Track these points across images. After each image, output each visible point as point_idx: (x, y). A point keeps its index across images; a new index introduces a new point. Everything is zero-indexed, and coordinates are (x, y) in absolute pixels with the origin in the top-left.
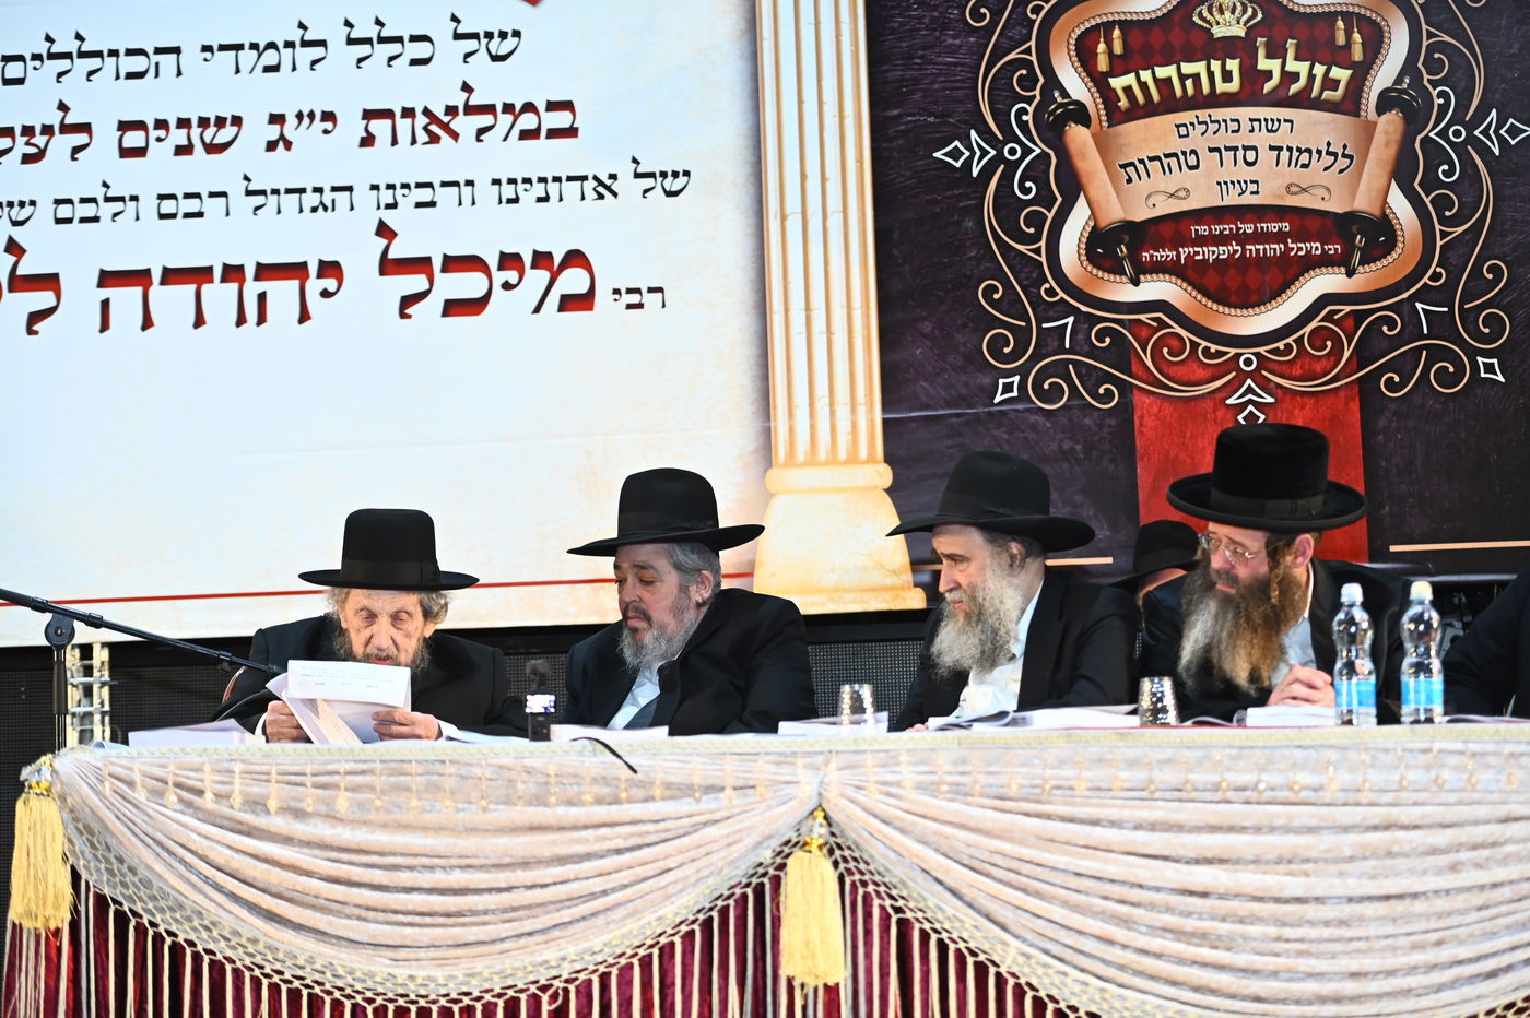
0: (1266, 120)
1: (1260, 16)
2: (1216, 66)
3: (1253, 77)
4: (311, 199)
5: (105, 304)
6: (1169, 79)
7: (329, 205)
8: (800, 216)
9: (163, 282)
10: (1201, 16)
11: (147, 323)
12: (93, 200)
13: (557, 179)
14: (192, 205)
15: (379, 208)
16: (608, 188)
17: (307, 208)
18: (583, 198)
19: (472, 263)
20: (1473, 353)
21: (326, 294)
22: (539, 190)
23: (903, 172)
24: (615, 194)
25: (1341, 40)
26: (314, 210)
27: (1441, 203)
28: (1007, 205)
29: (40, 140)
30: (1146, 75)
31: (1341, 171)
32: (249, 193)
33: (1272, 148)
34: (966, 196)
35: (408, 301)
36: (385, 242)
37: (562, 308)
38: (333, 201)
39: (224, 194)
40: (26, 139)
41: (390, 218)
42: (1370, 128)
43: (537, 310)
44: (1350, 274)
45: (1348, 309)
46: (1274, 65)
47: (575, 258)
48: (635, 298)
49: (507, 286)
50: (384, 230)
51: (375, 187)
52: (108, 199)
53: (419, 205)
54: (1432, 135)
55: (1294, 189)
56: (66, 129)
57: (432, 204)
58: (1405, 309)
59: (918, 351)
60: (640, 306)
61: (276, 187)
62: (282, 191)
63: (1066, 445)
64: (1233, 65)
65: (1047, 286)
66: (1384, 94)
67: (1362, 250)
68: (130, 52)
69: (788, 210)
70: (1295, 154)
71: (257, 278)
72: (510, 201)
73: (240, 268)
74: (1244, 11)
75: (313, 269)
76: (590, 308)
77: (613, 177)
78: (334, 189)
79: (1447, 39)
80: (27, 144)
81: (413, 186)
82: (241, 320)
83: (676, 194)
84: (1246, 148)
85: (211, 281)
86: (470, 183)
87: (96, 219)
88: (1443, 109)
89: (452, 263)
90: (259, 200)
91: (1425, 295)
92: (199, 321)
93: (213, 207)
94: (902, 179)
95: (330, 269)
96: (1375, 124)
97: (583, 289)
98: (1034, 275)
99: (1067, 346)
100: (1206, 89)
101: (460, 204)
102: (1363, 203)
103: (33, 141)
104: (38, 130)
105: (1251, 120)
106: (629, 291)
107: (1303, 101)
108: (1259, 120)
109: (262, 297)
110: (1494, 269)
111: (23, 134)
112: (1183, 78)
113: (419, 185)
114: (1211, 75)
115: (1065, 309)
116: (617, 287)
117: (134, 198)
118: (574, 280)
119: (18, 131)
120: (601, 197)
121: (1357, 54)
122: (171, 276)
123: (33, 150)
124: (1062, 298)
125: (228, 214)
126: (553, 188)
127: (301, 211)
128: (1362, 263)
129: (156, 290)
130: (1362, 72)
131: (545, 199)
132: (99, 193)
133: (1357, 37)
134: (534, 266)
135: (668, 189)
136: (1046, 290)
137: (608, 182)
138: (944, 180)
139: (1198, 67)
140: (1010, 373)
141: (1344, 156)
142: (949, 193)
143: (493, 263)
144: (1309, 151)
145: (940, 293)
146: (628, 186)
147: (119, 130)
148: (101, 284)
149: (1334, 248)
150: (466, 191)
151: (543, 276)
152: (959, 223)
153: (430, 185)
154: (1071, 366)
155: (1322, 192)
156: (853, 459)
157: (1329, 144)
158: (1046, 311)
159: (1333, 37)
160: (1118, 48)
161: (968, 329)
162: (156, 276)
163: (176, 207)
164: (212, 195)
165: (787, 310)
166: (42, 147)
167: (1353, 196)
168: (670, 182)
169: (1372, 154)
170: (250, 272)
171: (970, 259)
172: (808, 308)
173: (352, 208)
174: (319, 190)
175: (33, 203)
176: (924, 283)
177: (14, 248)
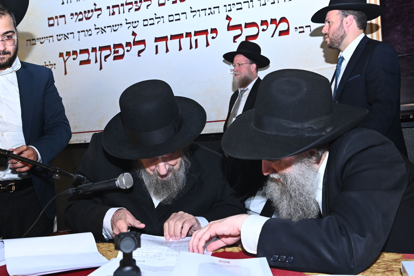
4: (208, 11)
5: (157, 47)
7: (213, 12)
9: (171, 39)
11: (167, 51)
12: (153, 19)
14: (177, 17)
15: (226, 11)
17: (207, 14)
18: (285, 1)
19: (253, 24)
21: (213, 38)
22: (272, 1)
26: (209, 14)
29: (139, 4)
32: (192, 12)
35: (236, 38)
36: (228, 21)
37: (280, 35)
39: (185, 13)
40: (136, 4)
41: (230, 14)
43: (272, 36)
47: (283, 20)
48: (302, 30)
49: (263, 30)
50: (228, 18)
51: (225, 6)
52: (156, 18)
53: (237, 9)
57: (241, 8)
59: (396, 36)
60: (303, 32)
61: (199, 9)
62: (200, 10)
71: (195, 35)
72: (263, 5)
73: (190, 33)
75: (209, 31)
76: (288, 34)
78: (214, 8)
80: (136, 6)
81: (236, 4)
82: (191, 47)
85: (183, 37)
86: (252, 1)
87: (153, 24)
89: (248, 25)
90: (194, 13)
92: (180, 49)
93: (182, 17)
95: (214, 31)
97: (286, 29)
101: (249, 7)
104: (138, 2)
106: (300, 28)
109: (196, 41)
113: (237, 4)
116: (296, 27)
117: (163, 17)
118: (283, 26)
119: (134, 3)
122: (173, 37)
123: (137, 7)
125: (186, 18)
127: (206, 15)
129: (169, 42)
131: (273, 3)
132: (154, 17)
134: (271, 23)
143: (259, 24)
145: (403, 16)
148: (155, 41)
150: (251, 3)
151: (274, 26)
153: (240, 3)
162: (169, 38)
163: (174, 18)
164: (182, 14)
166: (140, 6)
170: (193, 34)
173: (219, 13)
174: (210, 9)
175: (138, 21)
176: (398, 13)
177: (134, 34)
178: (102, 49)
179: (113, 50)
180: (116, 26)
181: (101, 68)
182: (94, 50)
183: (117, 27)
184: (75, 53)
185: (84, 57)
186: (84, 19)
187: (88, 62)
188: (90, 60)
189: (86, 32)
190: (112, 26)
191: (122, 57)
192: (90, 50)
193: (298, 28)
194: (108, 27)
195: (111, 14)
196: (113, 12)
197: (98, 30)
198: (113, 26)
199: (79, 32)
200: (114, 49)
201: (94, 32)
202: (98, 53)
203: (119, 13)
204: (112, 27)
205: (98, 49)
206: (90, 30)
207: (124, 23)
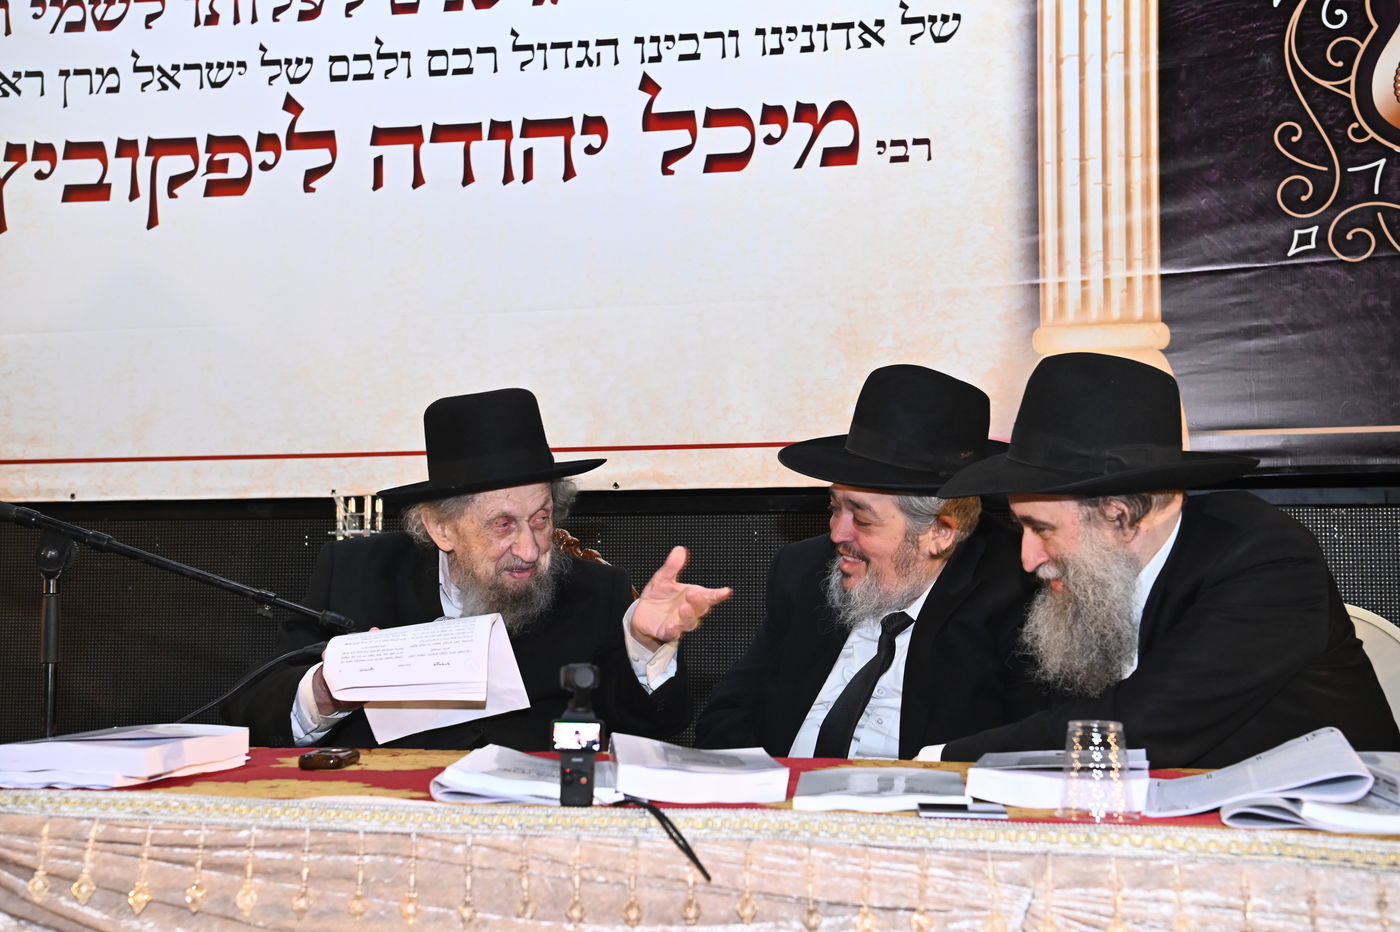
5: (378, 162)
7: (594, 58)
8: (1077, 59)
9: (433, 140)
11: (418, 181)
12: (367, 57)
13: (823, 27)
14: (462, 62)
15: (643, 61)
16: (875, 36)
17: (572, 63)
18: (848, 47)
19: (735, 117)
21: (590, 150)
22: (803, 39)
23: (1194, 6)
24: (881, 42)
26: (580, 64)
28: (1312, 36)
32: (516, 48)
34: (1265, 30)
35: (671, 157)
36: (648, 97)
37: (824, 163)
38: (598, 54)
39: (492, 50)
41: (653, 71)
43: (799, 164)
47: (839, 110)
48: (899, 151)
49: (770, 140)
50: (648, 85)
51: (639, 40)
52: (380, 56)
53: (683, 58)
57: (696, 56)
59: (1203, 201)
60: (905, 158)
61: (542, 42)
62: (549, 46)
63: (1370, 303)
65: (1355, 125)
69: (1065, 53)
71: (523, 135)
72: (774, 52)
75: (578, 125)
76: (854, 162)
77: (880, 23)
78: (600, 43)
81: (677, 38)
82: (508, 177)
83: (944, 39)
85: (480, 139)
86: (734, 34)
87: (369, 76)
89: (715, 118)
90: (527, 55)
92: (468, 178)
93: (482, 62)
94: (1193, 13)
95: (595, 125)
97: (847, 142)
98: (1341, 114)
99: (1376, 192)
101: (724, 56)
106: (894, 143)
109: (528, 154)
113: (683, 37)
115: (1375, 151)
116: (881, 140)
117: (406, 55)
118: (837, 134)
120: (867, 44)
122: (442, 133)
123: (309, 7)
124: (1372, 138)
125: (496, 70)
126: (818, 36)
127: (567, 66)
129: (427, 147)
131: (809, 49)
134: (797, 119)
135: (937, 35)
136: (1354, 130)
137: (875, 29)
138: (1240, 13)
140: (1308, 224)
142: (1244, 27)
143: (756, 116)
145: (1230, 138)
146: (895, 32)
148: (374, 142)
150: (730, 42)
151: (806, 129)
152: (1255, 59)
153: (694, 37)
154: (1379, 215)
156: (1127, 320)
158: (1352, 153)
161: (1261, 176)
162: (427, 133)
163: (446, 63)
164: (480, 50)
165: (1059, 160)
166: (318, 4)
168: (939, 28)
170: (517, 129)
171: (1267, 99)
172: (1082, 158)
173: (617, 62)
174: (584, 44)
175: (309, 60)
176: (1212, 127)
177: (291, 105)
178: (158, 147)
179: (204, 158)
180: (220, 66)
181: (153, 222)
182: (126, 148)
183: (226, 71)
184: (44, 151)
185: (86, 171)
186: (90, 24)
187: (99, 191)
188: (109, 185)
189: (97, 79)
190: (204, 66)
191: (239, 186)
192: (111, 149)
193: (888, 144)
194: (188, 67)
195: (202, 19)
196: (209, 13)
197: (146, 76)
198: (210, 66)
199: (65, 73)
200: (209, 155)
201: (130, 81)
202: (144, 163)
203: (237, 20)
204: (205, 71)
205: (142, 147)
206: (113, 71)
207: (253, 59)
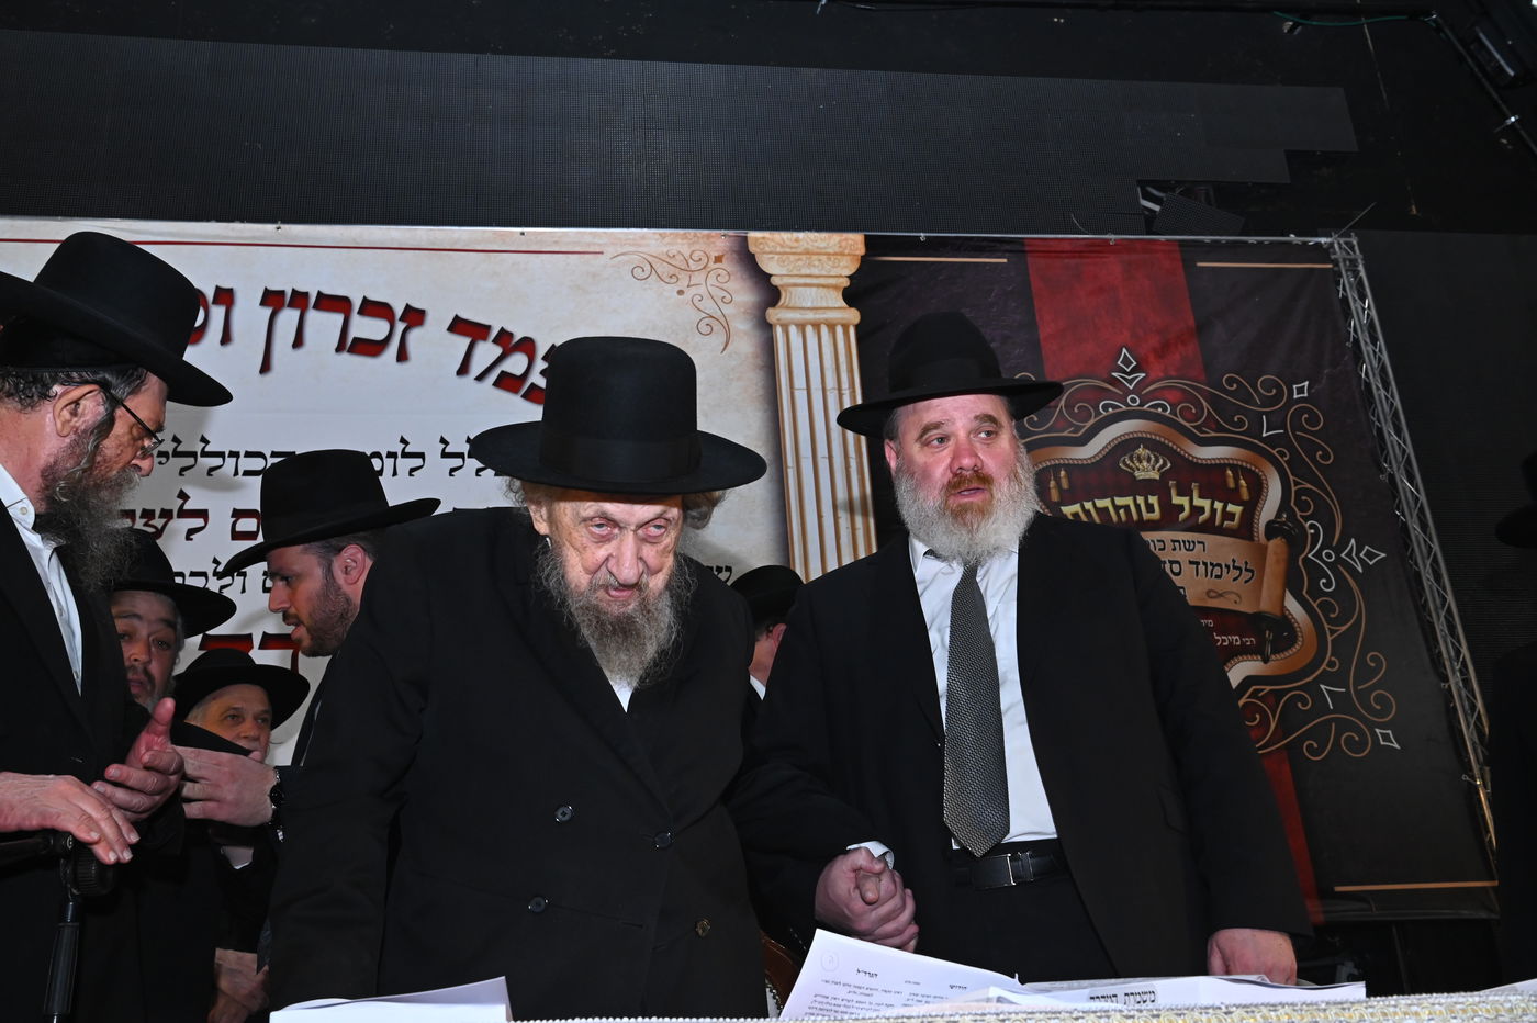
0: (1184, 542)
1: (1169, 465)
2: (1140, 500)
3: (1170, 511)
6: (1107, 508)
9: (261, 647)
10: (1124, 461)
12: (203, 574)
20: (1372, 726)
25: (1231, 484)
27: (1325, 607)
29: (158, 522)
30: (1088, 505)
31: (1246, 582)
33: (1191, 563)
40: (145, 521)
42: (1263, 550)
44: (1266, 661)
45: (1268, 688)
46: (1185, 501)
54: (1309, 556)
55: (1212, 594)
56: (183, 514)
58: (1312, 688)
64: (1153, 500)
66: (1269, 525)
67: (1273, 642)
68: (248, 454)
70: (1210, 568)
74: (1157, 461)
79: (1309, 486)
84: (1171, 562)
88: (1315, 537)
91: (1325, 678)
96: (1266, 547)
100: (1135, 517)
102: (1266, 605)
103: (151, 523)
104: (157, 513)
105: (1173, 541)
107: (1209, 527)
108: (1178, 541)
110: (1374, 659)
111: (141, 517)
112: (1117, 508)
114: (1138, 506)
119: (138, 514)
121: (1245, 495)
122: (272, 641)
128: (1275, 651)
130: (1251, 508)
132: (209, 568)
133: (1243, 482)
139: (1128, 501)
141: (1247, 570)
144: (1219, 565)
147: (232, 516)
149: (1249, 641)
155: (1234, 597)
157: (1234, 561)
159: (1225, 482)
160: (1065, 485)
162: (257, 641)
166: (160, 527)
167: (1258, 599)
169: (1268, 570)
